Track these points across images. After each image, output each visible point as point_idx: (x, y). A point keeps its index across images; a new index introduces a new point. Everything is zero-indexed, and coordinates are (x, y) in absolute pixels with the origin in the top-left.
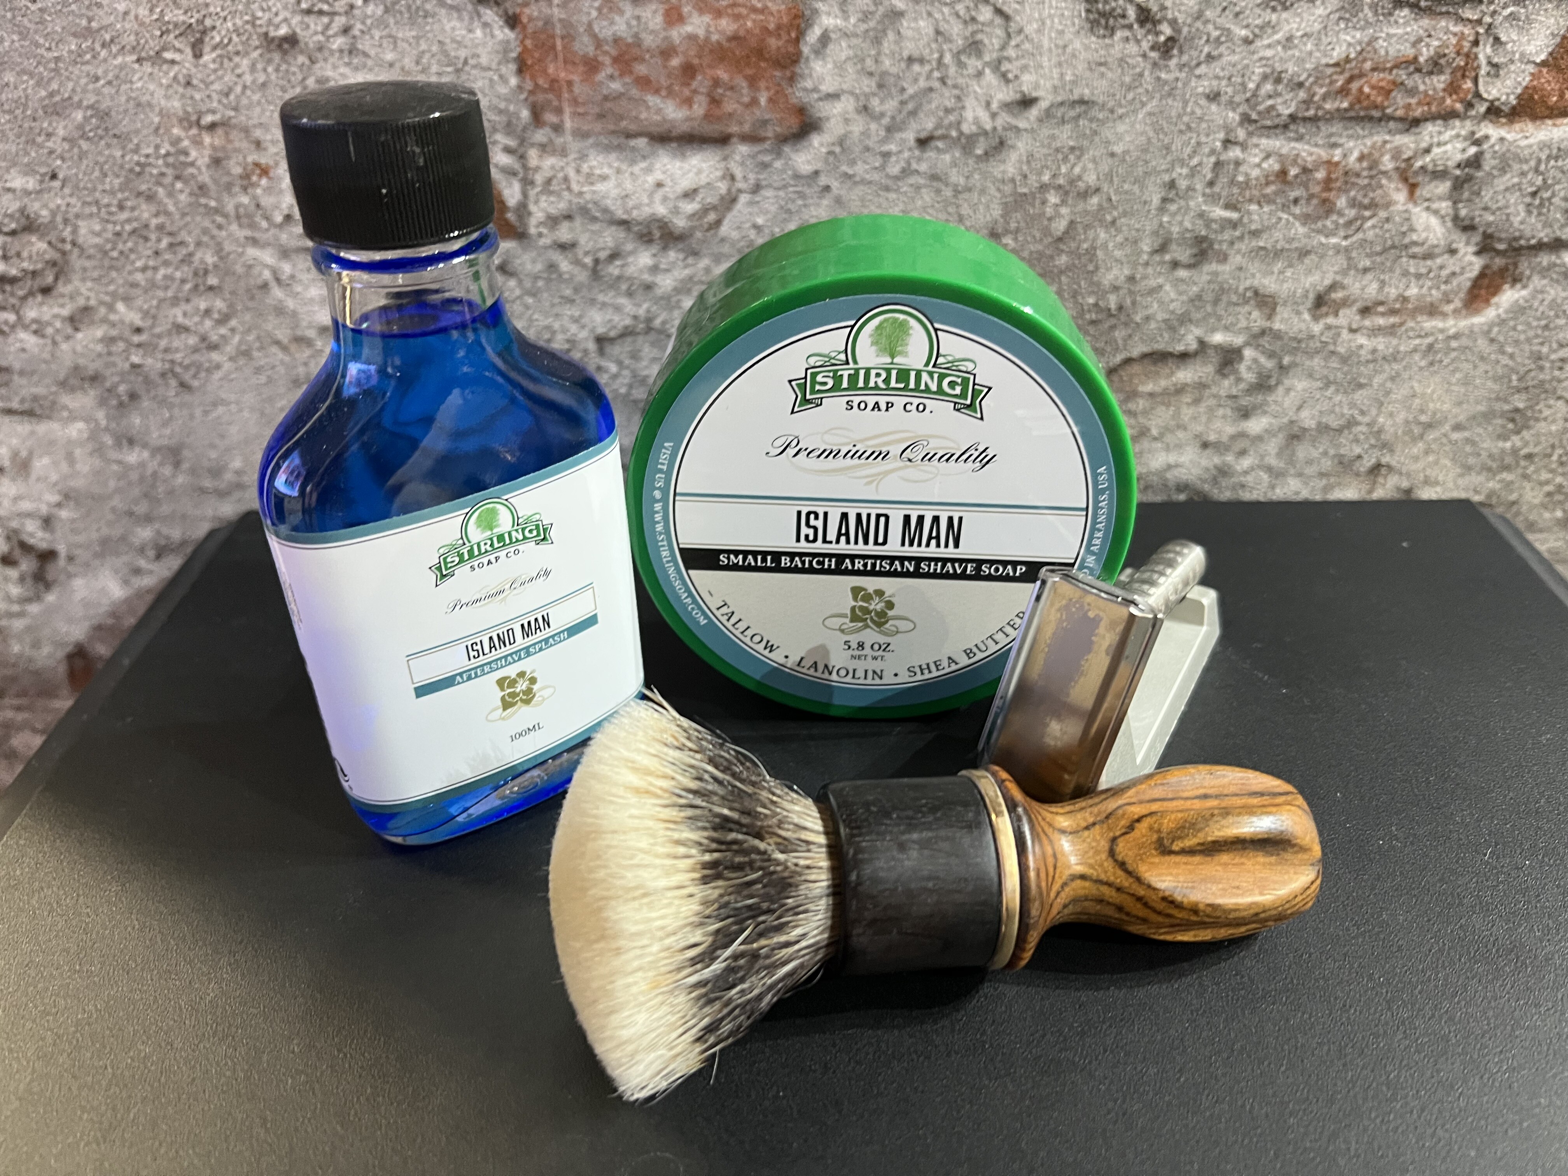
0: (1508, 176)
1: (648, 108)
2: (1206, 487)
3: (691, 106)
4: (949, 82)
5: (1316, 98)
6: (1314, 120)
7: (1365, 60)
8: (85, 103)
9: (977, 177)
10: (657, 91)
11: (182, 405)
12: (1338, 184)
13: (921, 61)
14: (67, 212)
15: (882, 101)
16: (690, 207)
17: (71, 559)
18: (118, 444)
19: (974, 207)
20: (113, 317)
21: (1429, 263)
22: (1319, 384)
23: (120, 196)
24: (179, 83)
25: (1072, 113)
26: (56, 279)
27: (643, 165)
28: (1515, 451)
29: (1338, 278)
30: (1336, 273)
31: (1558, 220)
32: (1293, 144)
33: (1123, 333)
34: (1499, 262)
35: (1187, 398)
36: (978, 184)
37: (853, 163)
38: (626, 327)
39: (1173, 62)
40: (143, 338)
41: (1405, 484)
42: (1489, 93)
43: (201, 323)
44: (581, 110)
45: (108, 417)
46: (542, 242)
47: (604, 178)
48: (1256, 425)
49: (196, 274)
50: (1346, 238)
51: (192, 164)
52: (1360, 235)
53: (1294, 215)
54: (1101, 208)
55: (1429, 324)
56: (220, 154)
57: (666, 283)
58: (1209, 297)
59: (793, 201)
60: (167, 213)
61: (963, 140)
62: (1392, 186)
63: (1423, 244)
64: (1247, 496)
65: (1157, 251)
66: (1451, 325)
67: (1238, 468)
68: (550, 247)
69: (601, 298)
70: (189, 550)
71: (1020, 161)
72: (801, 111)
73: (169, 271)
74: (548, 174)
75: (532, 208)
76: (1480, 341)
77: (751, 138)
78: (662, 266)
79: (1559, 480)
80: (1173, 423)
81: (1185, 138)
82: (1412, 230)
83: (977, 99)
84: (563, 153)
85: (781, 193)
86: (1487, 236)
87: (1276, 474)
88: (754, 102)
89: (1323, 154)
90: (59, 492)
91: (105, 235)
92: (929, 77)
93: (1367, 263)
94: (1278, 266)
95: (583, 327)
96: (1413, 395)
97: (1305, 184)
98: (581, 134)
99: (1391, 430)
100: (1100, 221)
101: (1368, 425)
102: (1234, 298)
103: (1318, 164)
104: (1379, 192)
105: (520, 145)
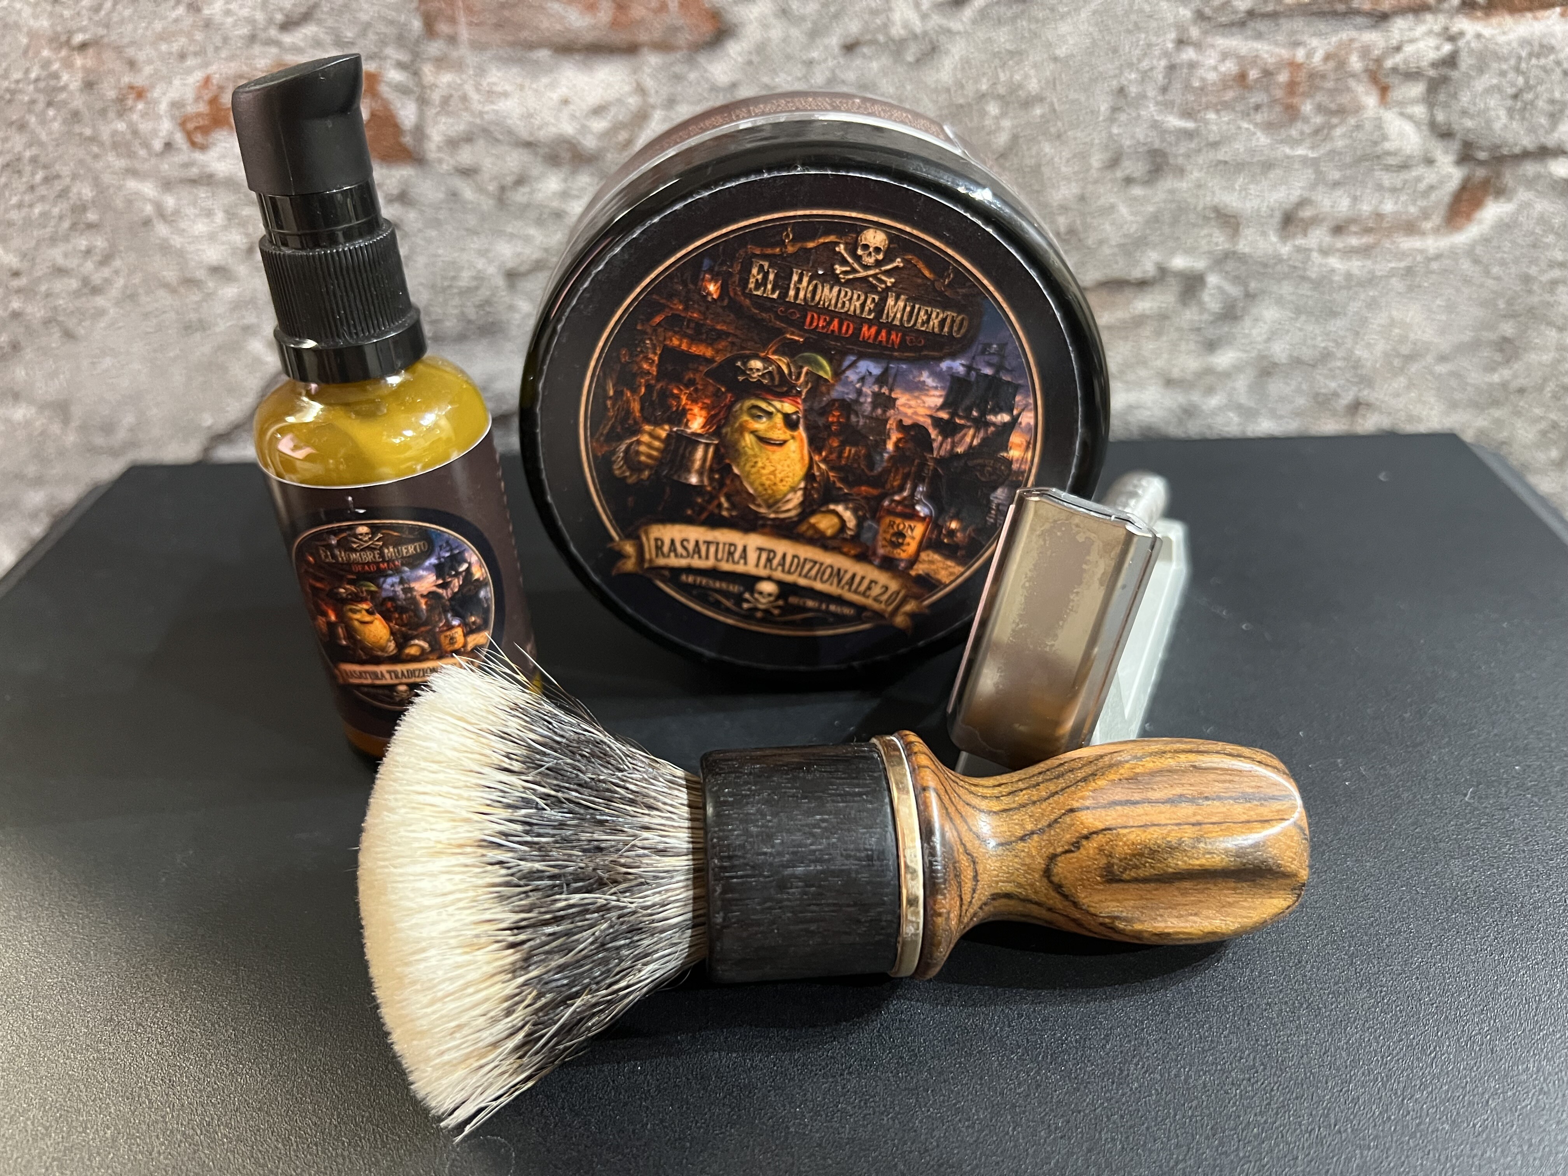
0: (1487, 76)
1: (549, 16)
3: (595, 13)
9: (909, 87)
11: (68, 356)
12: (1303, 88)
16: (599, 125)
21: (1404, 175)
22: (1289, 313)
27: (545, 80)
28: (1504, 385)
29: (1306, 194)
30: (1304, 188)
31: (1542, 126)
32: (1251, 44)
33: (1075, 259)
34: (1481, 173)
35: (1147, 331)
36: (910, 95)
37: (774, 72)
38: (537, 261)
40: (22, 281)
41: (1386, 424)
43: (80, 264)
44: (478, 20)
46: (442, 168)
47: (505, 95)
48: (1224, 359)
49: (74, 210)
50: (1312, 148)
51: (64, 89)
52: (1328, 147)
53: (1256, 125)
54: (1045, 120)
55: (1408, 243)
56: (92, 77)
57: (573, 209)
58: (1167, 217)
60: (41, 144)
61: (892, 46)
62: (1362, 89)
63: (1396, 154)
65: (1107, 167)
66: (1432, 244)
67: (1204, 407)
68: (451, 173)
69: (509, 228)
71: (955, 68)
72: (715, 16)
73: (47, 206)
74: (445, 92)
75: (431, 131)
76: (1462, 263)
77: (663, 46)
78: (570, 191)
79: (1553, 416)
80: (1132, 359)
81: (1133, 39)
82: (1385, 138)
84: (459, 66)
86: (1467, 144)
87: (1247, 413)
88: (664, 6)
89: (1285, 53)
93: (1336, 175)
94: (1240, 181)
95: (490, 261)
96: (1392, 323)
97: (1267, 90)
98: (478, 46)
99: (1369, 364)
100: (1044, 134)
101: (1344, 359)
102: (1192, 217)
103: (1280, 65)
104: (1347, 97)
105: (414, 60)
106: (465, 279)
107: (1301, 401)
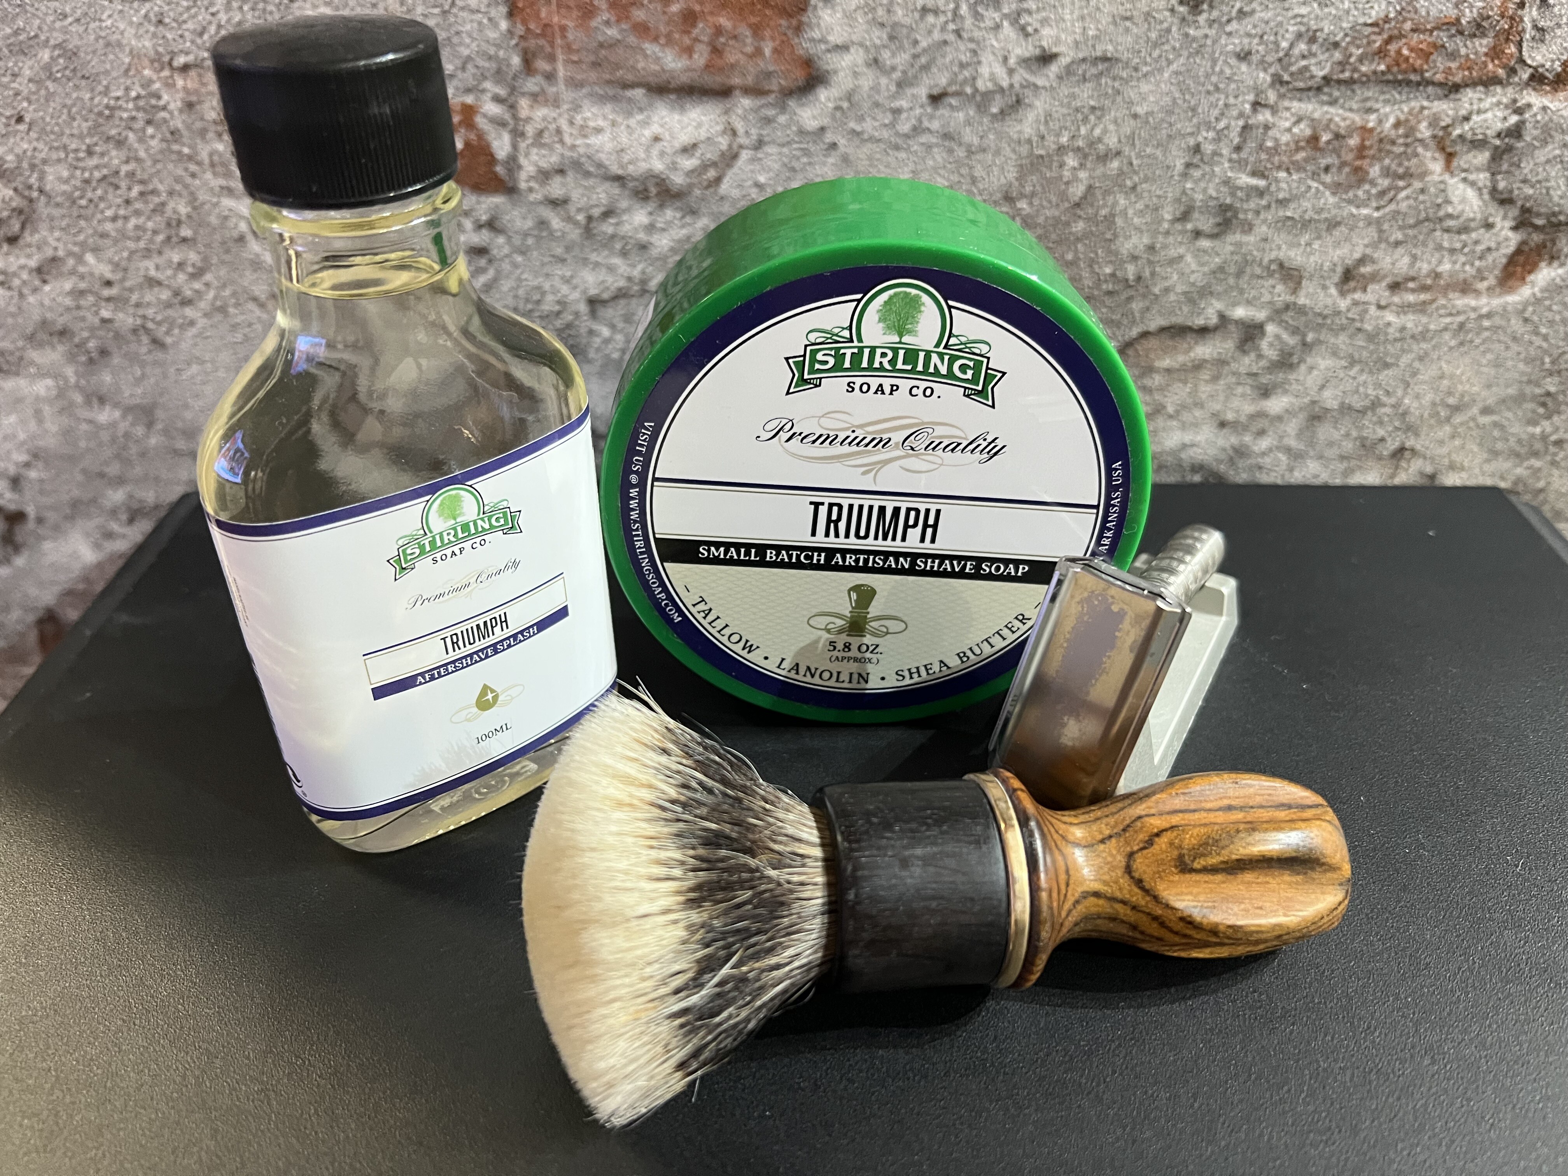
0: (1550, 147)
1: (646, 56)
2: (1222, 468)
3: (691, 57)
4: (965, 35)
5: (1352, 60)
6: (1350, 82)
7: (1405, 20)
8: (52, 42)
9: (991, 137)
10: (656, 39)
11: (155, 363)
12: (1372, 152)
13: (936, 12)
14: (33, 157)
15: (894, 55)
16: (689, 163)
17: (40, 520)
18: (88, 402)
19: (988, 169)
20: (81, 269)
21: (1464, 237)
22: (1344, 363)
23: (88, 141)
24: (150, 21)
25: (1094, 71)
26: (23, 227)
27: (640, 117)
28: (1544, 437)
29: (1368, 251)
30: (1366, 246)
32: (1326, 108)
33: (1141, 305)
34: (1537, 238)
35: (1205, 375)
36: (992, 145)
37: (861, 119)
38: (620, 289)
39: (1202, 19)
40: (113, 291)
41: (1429, 469)
42: (1533, 59)
43: (175, 276)
44: (575, 58)
45: (76, 373)
46: (532, 197)
47: (598, 130)
48: (1276, 404)
49: (169, 225)
50: (1378, 209)
51: (164, 108)
52: (1392, 207)
53: (1323, 184)
54: (1121, 173)
55: (1461, 302)
56: (194, 98)
57: (662, 242)
58: (1232, 269)
59: (798, 159)
60: (138, 160)
61: (978, 98)
62: (1429, 154)
63: (1458, 217)
64: (1265, 478)
65: (1178, 220)
66: (1484, 303)
67: (1256, 449)
68: (541, 203)
69: (594, 257)
70: (162, 513)
71: (1038, 121)
72: (808, 63)
73: (141, 220)
74: (540, 126)
75: (522, 161)
76: (1513, 321)
77: (755, 91)
78: (659, 225)
80: (1189, 401)
81: (1212, 99)
82: (1448, 202)
83: (994, 54)
84: (556, 103)
85: (785, 150)
86: (1525, 210)
87: (1297, 456)
88: (758, 52)
89: (1357, 119)
90: (28, 451)
91: (73, 182)
92: (943, 29)
93: (1399, 236)
94: (1305, 238)
95: (575, 288)
96: (1442, 376)
97: (1337, 152)
98: (574, 84)
99: (1417, 413)
100: (1120, 186)
101: (1393, 407)
102: (1258, 271)
103: (1351, 130)
104: (1414, 161)
105: (511, 94)
106: (549, 305)
107: (1348, 446)
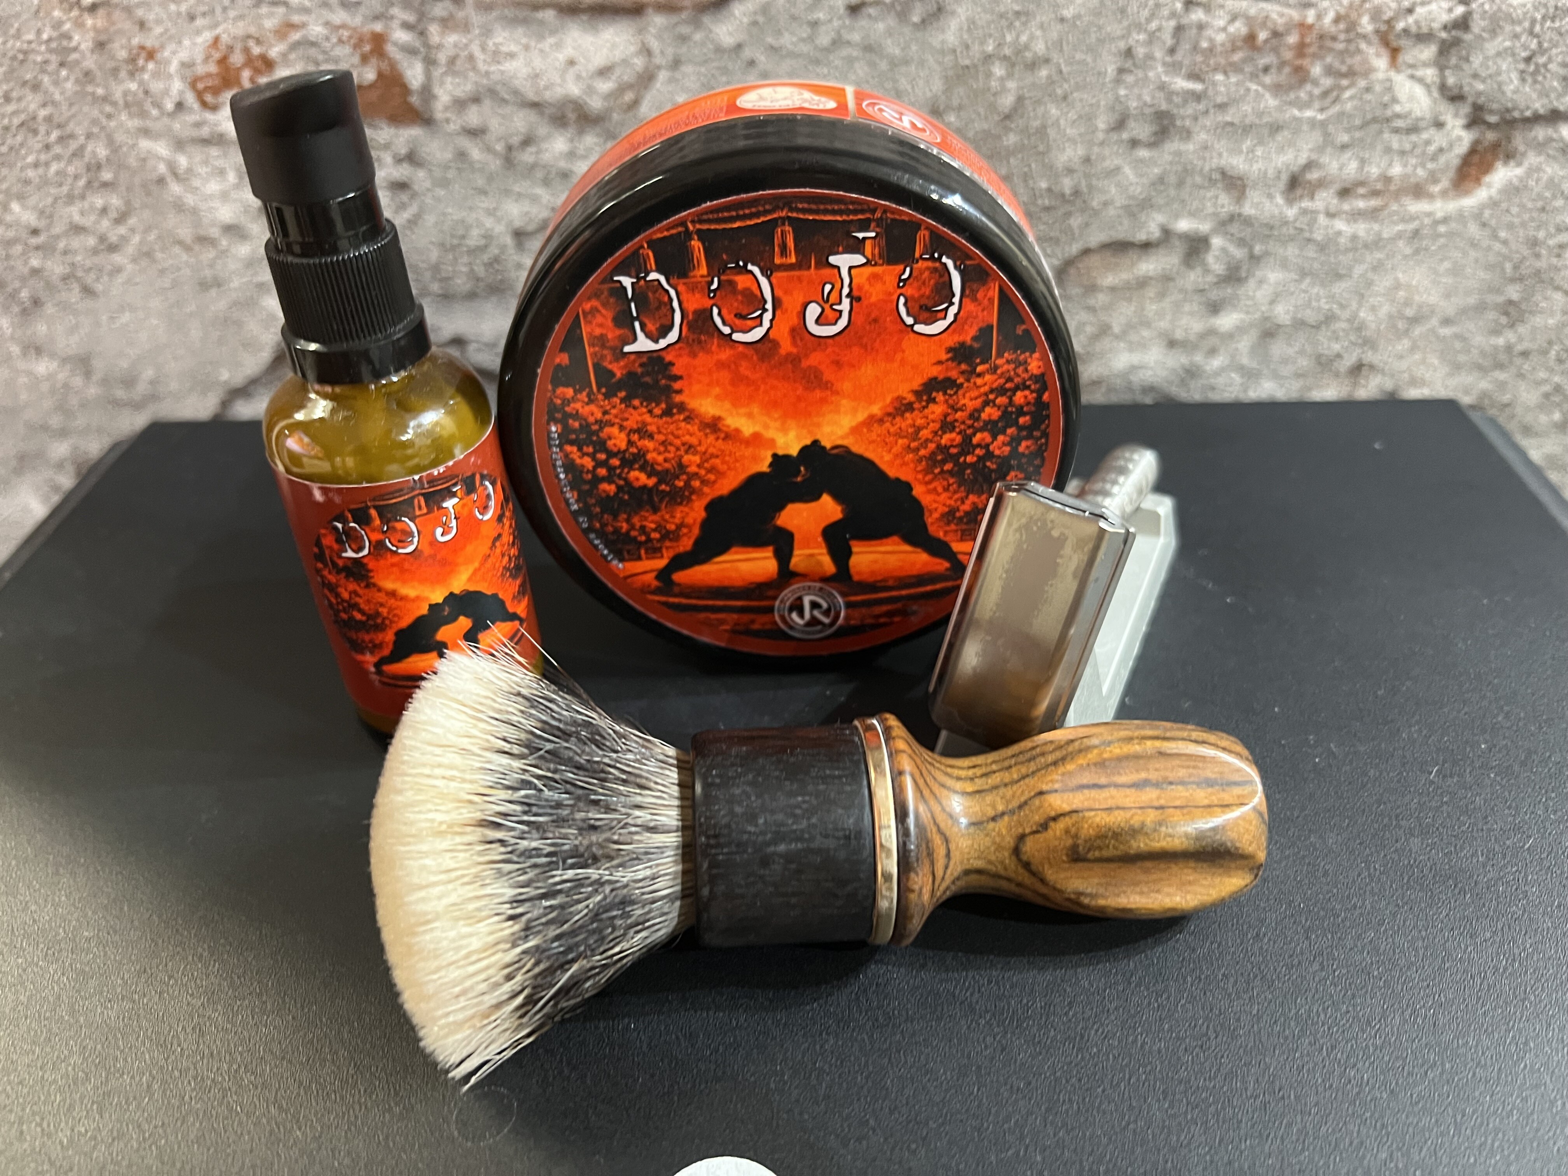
0: (1500, 39)
2: (1173, 388)
9: (914, 48)
11: (88, 312)
12: (1313, 49)
16: (605, 86)
18: (25, 353)
19: (913, 82)
20: (9, 218)
21: (1414, 138)
22: (1294, 275)
23: (5, 86)
27: (551, 40)
28: (1509, 348)
29: (1314, 156)
30: (1311, 150)
31: (1555, 89)
32: (1261, 5)
33: (1080, 220)
34: (1491, 136)
35: (1151, 292)
36: (916, 56)
37: (779, 33)
40: (41, 239)
41: (1389, 384)
43: (97, 222)
45: (12, 325)
46: (450, 128)
47: (512, 56)
48: (1227, 321)
49: (89, 169)
50: (1322, 110)
51: (75, 49)
52: (1336, 108)
53: (1264, 86)
54: (1051, 81)
55: (1416, 206)
56: (103, 37)
58: (1172, 179)
59: (716, 77)
60: (54, 103)
61: (898, 6)
62: (1372, 51)
63: (1406, 117)
64: (1216, 397)
65: (1113, 129)
66: (1440, 207)
67: (1208, 368)
68: (459, 133)
69: (517, 188)
71: (961, 29)
73: (62, 165)
74: (451, 52)
75: (438, 91)
76: (1470, 226)
77: (667, 8)
78: (579, 152)
79: (1557, 379)
80: (1135, 320)
82: (1395, 100)
84: (466, 27)
85: (703, 70)
86: (1477, 107)
87: (1250, 375)
89: (1295, 14)
93: (1345, 138)
94: (1247, 143)
95: (499, 220)
96: (1397, 286)
97: (1276, 50)
98: (483, 7)
99: (1373, 326)
100: (1050, 96)
101: (1348, 320)
102: (1198, 179)
103: (1290, 26)
104: (1358, 59)
105: (420, 20)
106: (474, 239)
107: (1304, 363)
